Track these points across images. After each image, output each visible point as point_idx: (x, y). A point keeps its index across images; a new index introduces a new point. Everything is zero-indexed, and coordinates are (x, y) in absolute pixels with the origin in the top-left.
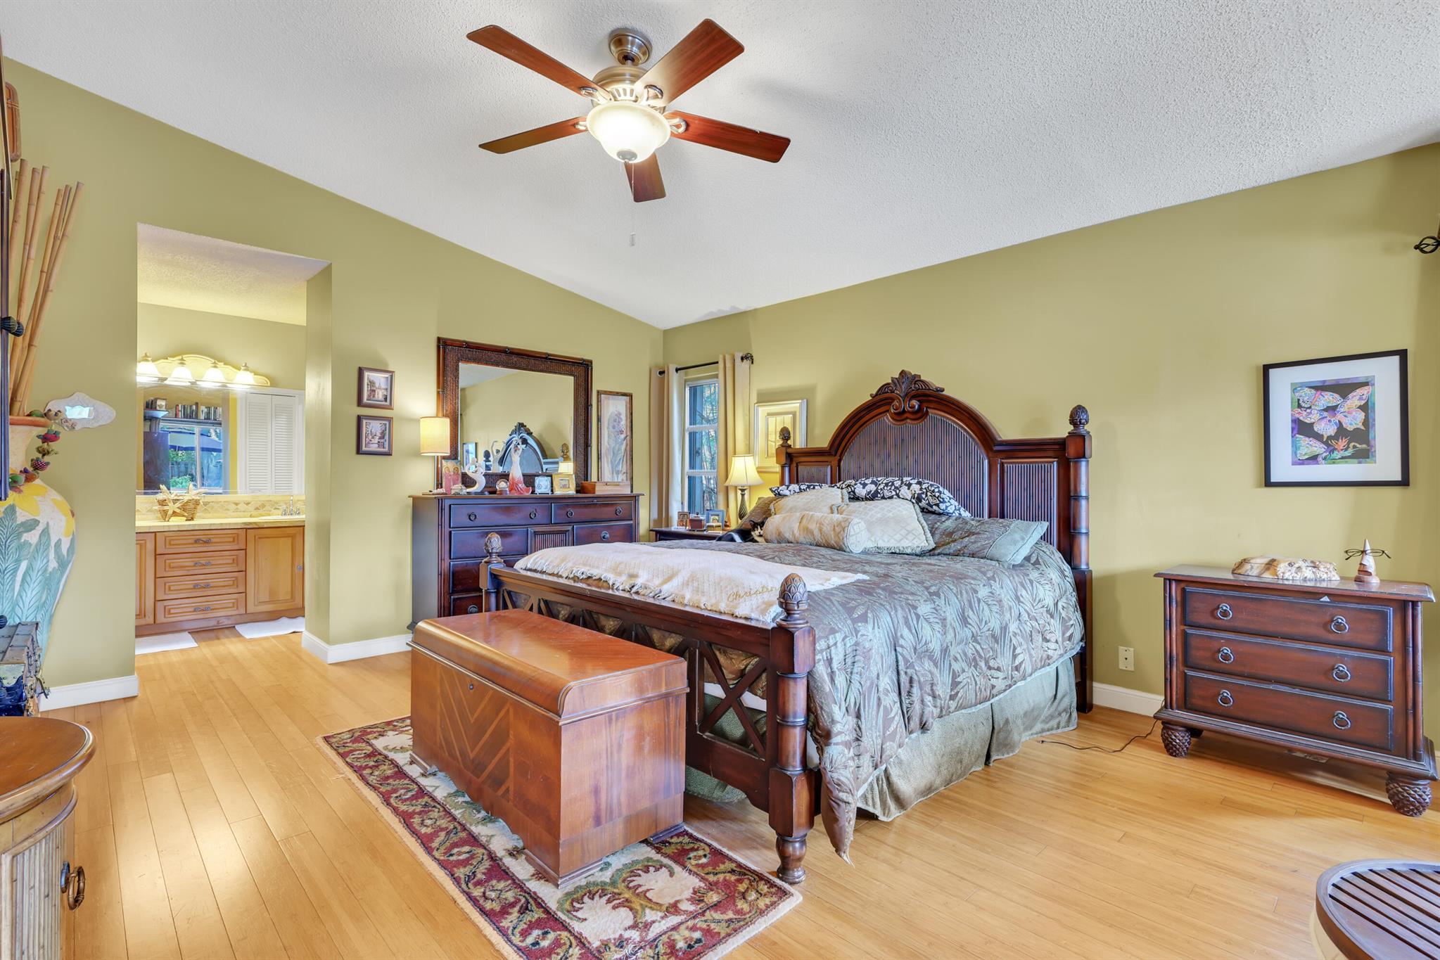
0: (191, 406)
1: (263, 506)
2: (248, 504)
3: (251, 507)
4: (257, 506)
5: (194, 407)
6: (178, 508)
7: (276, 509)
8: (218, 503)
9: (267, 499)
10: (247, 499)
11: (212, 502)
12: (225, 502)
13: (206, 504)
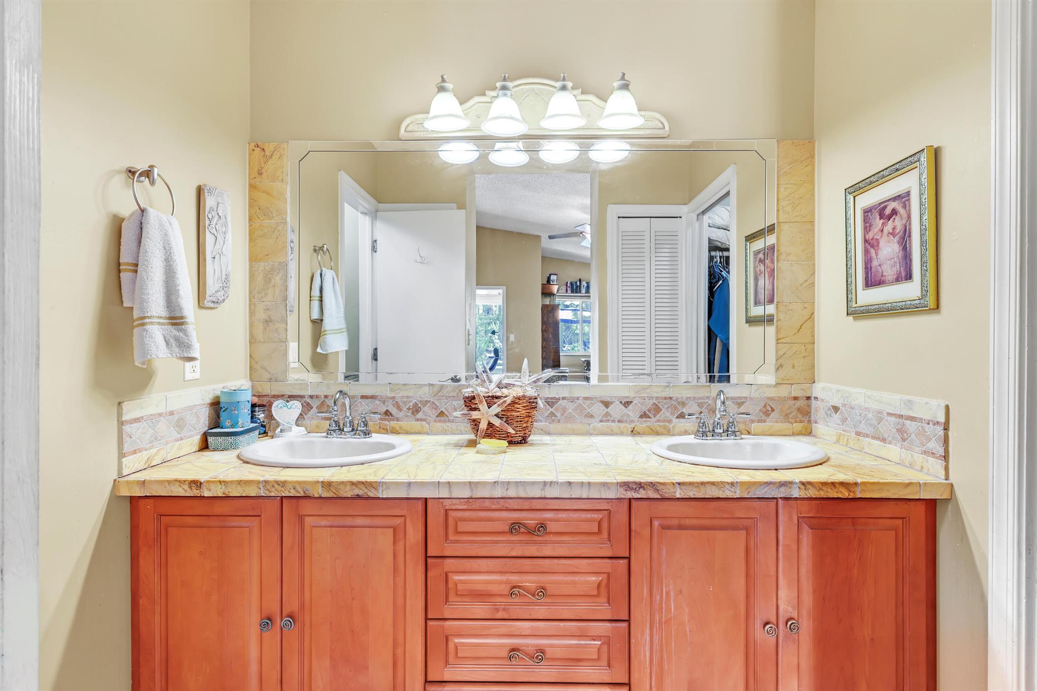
0: (576, 282)
1: (657, 409)
2: (627, 404)
3: (633, 412)
4: (645, 409)
5: (578, 282)
6: (497, 415)
7: (682, 416)
8: (572, 400)
9: (664, 395)
10: (627, 394)
11: (564, 398)
12: (586, 398)
13: (551, 402)
